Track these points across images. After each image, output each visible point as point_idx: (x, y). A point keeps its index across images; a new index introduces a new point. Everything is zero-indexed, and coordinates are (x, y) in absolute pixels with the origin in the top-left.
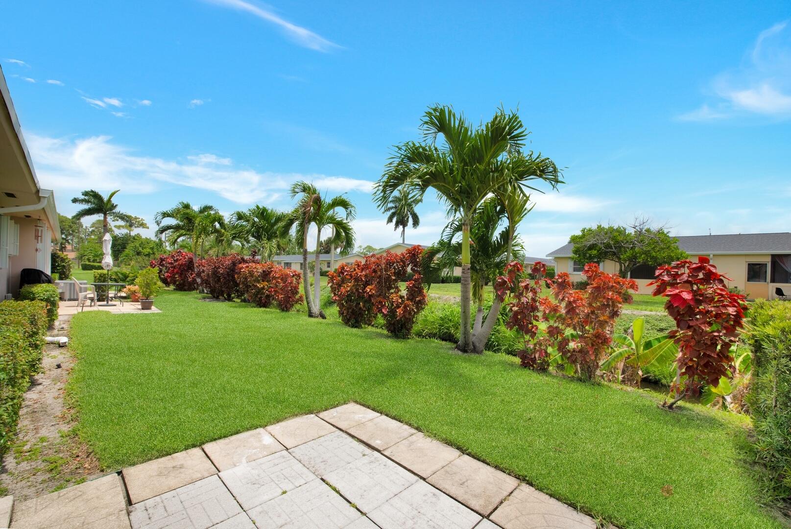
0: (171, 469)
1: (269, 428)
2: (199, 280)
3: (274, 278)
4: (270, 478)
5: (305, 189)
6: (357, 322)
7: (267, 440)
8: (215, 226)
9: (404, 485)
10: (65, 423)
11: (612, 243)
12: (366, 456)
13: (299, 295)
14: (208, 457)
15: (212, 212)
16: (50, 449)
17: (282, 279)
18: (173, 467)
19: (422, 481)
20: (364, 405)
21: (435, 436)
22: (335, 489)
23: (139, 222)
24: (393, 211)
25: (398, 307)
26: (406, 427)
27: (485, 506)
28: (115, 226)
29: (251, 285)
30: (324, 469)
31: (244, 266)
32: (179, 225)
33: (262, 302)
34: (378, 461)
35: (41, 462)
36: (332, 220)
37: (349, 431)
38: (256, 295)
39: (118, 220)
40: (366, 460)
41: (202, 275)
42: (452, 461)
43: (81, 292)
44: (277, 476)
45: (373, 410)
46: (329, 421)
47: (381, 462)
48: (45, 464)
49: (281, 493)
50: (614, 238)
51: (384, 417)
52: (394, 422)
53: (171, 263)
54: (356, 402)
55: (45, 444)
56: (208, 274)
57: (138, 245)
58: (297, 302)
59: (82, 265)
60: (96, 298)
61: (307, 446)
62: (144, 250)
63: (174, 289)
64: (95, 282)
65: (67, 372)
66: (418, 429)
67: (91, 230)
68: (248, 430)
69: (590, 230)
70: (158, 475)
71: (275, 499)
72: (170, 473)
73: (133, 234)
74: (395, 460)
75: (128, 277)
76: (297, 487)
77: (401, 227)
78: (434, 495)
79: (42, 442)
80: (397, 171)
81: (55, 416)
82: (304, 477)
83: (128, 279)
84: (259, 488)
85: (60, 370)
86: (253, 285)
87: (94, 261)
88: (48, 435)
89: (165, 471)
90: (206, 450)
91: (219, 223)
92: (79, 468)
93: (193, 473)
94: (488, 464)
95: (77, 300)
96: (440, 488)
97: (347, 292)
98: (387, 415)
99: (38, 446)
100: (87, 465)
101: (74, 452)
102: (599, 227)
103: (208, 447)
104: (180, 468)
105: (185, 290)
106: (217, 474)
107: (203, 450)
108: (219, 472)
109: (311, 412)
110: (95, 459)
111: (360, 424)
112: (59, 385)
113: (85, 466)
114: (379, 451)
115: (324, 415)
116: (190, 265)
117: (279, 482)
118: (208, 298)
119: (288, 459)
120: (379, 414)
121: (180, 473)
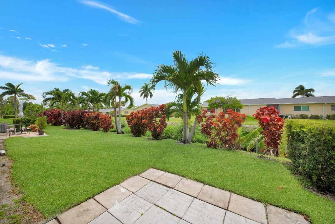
0: (83, 212)
1: (121, 184)
2: (64, 121)
3: (101, 119)
4: (132, 208)
5: (113, 82)
6: (139, 134)
7: (123, 190)
8: (71, 98)
9: (190, 202)
10: (15, 195)
11: (221, 102)
12: (169, 191)
13: (112, 125)
14: (99, 203)
15: (69, 92)
16: (10, 211)
17: (104, 119)
18: (84, 211)
19: (195, 199)
20: (156, 169)
21: (191, 178)
22: (163, 209)
23: (31, 97)
24: (142, 91)
25: (158, 128)
26: (177, 176)
27: (225, 205)
28: (20, 99)
29: (90, 122)
30: (154, 200)
31: (87, 114)
32: (54, 97)
33: (95, 128)
34: (174, 193)
35: (6, 219)
36: (125, 95)
37: (156, 181)
38: (92, 126)
39: (21, 96)
40: (169, 193)
41: (66, 119)
42: (202, 188)
43: (7, 129)
44: (135, 207)
45: (161, 170)
46: (146, 177)
47: (175, 193)
48: (9, 220)
49: (141, 215)
50: (221, 101)
51: (167, 173)
52: (172, 174)
53: (50, 114)
54: (153, 168)
55: (6, 208)
56: (69, 118)
57: (31, 107)
58: (111, 128)
59: (3, 116)
60: (15, 131)
61: (142, 190)
62: (35, 109)
63: (52, 125)
64: (14, 124)
65: (9, 168)
66: (183, 176)
67: (7, 101)
68: (112, 186)
69: (213, 98)
70: (77, 217)
71: (140, 218)
72: (83, 214)
73: (28, 102)
74: (181, 191)
75: (30, 121)
76: (146, 211)
77: (146, 98)
78: (203, 204)
79: (4, 208)
80: (157, 75)
81: (8, 192)
82: (147, 205)
83: (30, 122)
84: (130, 214)
85: (4, 167)
86: (91, 122)
87: (10, 114)
88: (7, 203)
89: (80, 213)
90: (96, 199)
91: (72, 97)
92: (31, 219)
93: (95, 212)
94: (216, 187)
95: (5, 132)
96: (204, 200)
97: (135, 123)
98: (168, 172)
99: (2, 210)
100: (35, 217)
101: (26, 211)
102: (216, 97)
103: (97, 197)
104: (87, 210)
105: (57, 125)
106: (107, 211)
107: (95, 199)
108: (108, 209)
109: (136, 175)
110: (39, 213)
111: (159, 177)
112: (6, 175)
113: (34, 217)
114: (173, 188)
115: (142, 175)
116: (59, 115)
117: (138, 210)
118: (69, 128)
119: (136, 198)
120: (164, 172)
121: (88, 213)
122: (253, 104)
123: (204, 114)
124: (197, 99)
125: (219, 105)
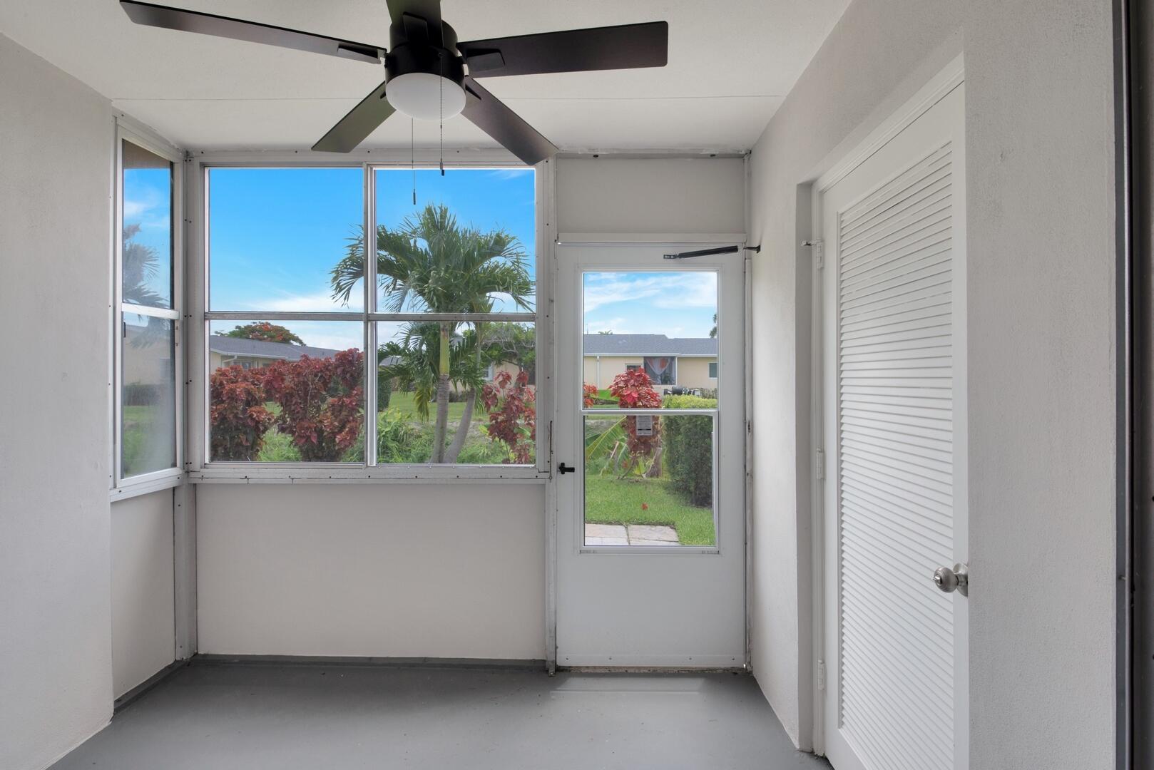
122: (607, 354)
123: (503, 384)
124: (472, 338)
125: (507, 353)
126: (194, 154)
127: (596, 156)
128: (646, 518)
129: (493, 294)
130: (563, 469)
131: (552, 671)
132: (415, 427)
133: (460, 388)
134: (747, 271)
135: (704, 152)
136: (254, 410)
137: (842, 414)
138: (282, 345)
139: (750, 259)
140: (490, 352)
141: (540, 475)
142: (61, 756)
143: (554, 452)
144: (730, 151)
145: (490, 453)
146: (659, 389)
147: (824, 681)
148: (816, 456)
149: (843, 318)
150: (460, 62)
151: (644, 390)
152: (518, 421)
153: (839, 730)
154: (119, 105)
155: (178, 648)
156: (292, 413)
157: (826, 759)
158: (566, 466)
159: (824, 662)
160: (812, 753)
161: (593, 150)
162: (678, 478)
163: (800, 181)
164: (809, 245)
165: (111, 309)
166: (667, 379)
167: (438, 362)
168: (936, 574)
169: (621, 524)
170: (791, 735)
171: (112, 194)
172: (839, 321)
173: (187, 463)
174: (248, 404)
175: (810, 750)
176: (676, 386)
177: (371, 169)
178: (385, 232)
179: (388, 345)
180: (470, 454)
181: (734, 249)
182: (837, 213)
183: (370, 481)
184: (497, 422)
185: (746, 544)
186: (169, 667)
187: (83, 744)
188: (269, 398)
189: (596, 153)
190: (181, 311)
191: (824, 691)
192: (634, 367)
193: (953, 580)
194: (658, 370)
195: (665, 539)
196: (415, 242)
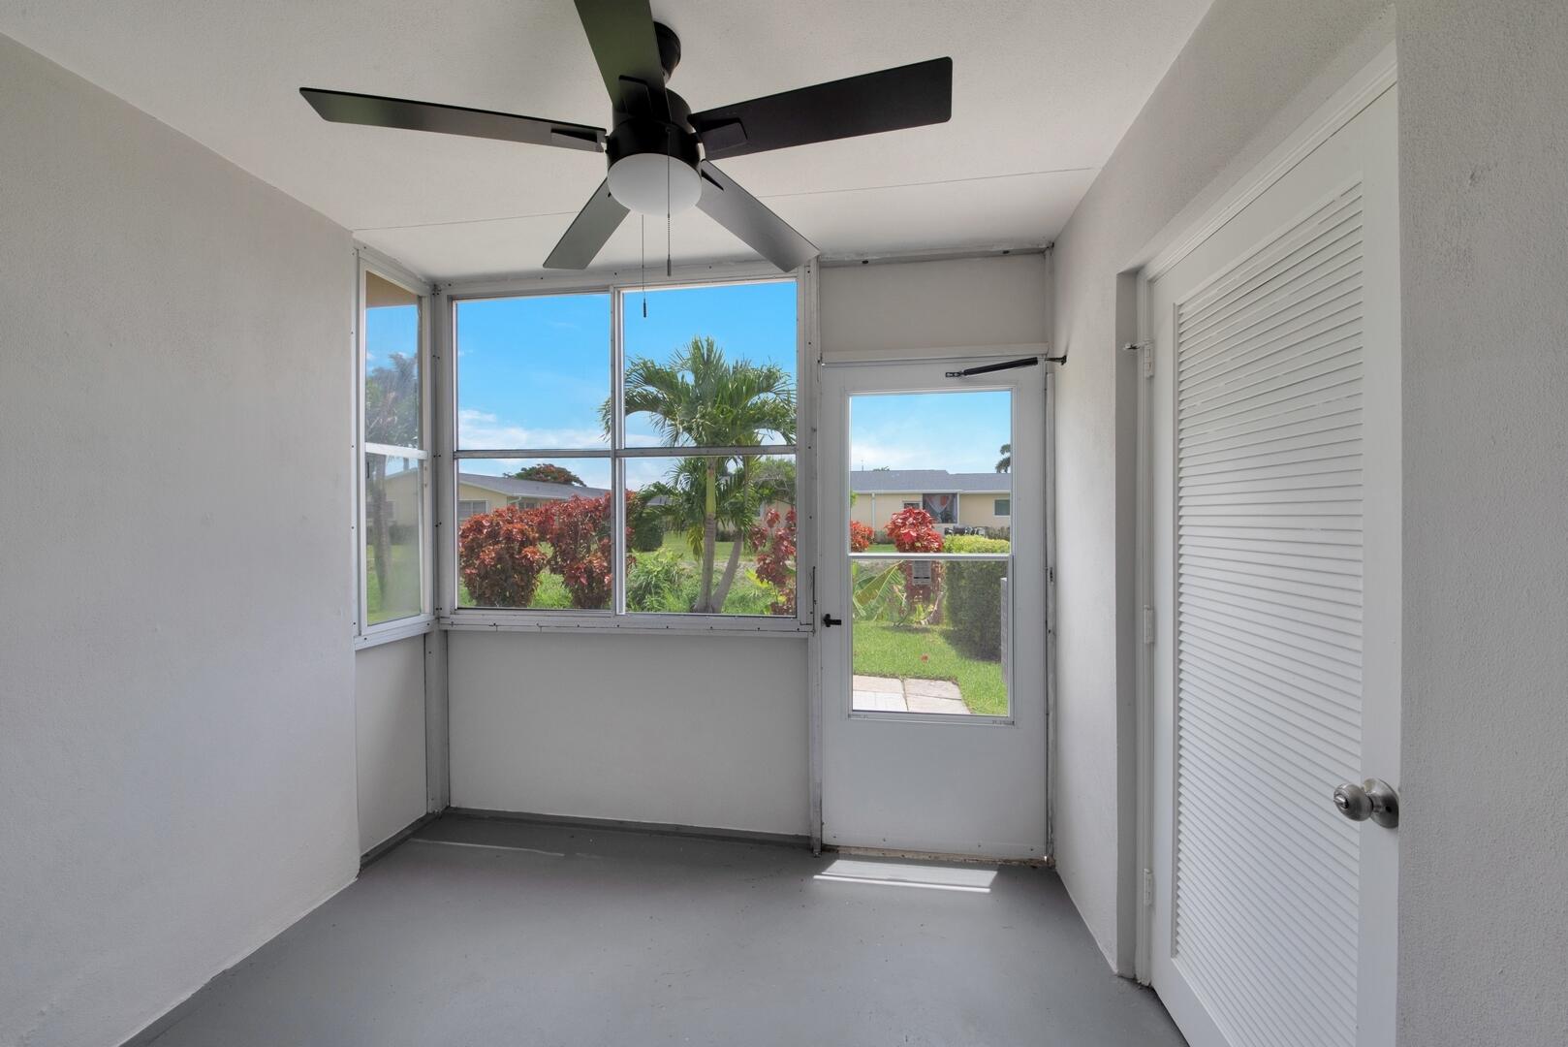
122: (882, 491)
123: (771, 523)
124: (741, 478)
125: (778, 491)
126: (442, 287)
127: (865, 262)
128: (924, 672)
129: (763, 431)
130: (828, 621)
131: (817, 851)
132: (686, 566)
133: (731, 527)
134: (1048, 387)
135: (995, 249)
136: (528, 551)
137: (1181, 562)
138: (564, 486)
139: (1053, 372)
140: (760, 491)
141: (802, 628)
142: (303, 914)
143: (818, 602)
144: (1029, 246)
145: (760, 594)
146: (939, 528)
147: (1152, 895)
148: (1144, 616)
149: (1182, 439)
150: (693, 141)
151: (924, 530)
152: (788, 562)
153: (1173, 960)
154: (360, 237)
155: (430, 801)
156: (563, 553)
157: (1153, 990)
158: (832, 618)
159: (1151, 872)
160: (1133, 980)
161: (862, 255)
162: (961, 627)
163: (1121, 270)
164: (1134, 348)
165: (354, 450)
166: (947, 517)
167: (704, 501)
168: (1338, 794)
169: (896, 678)
170: (1106, 954)
171: (354, 330)
172: (1177, 442)
173: (437, 609)
174: (523, 544)
175: (1132, 976)
176: (958, 525)
177: (619, 292)
178: (654, 366)
179: (655, 486)
180: (741, 595)
181: (1033, 361)
182: (1174, 304)
183: (618, 631)
184: (764, 563)
185: (1047, 714)
186: (421, 820)
187: (326, 903)
188: (542, 539)
189: (866, 258)
190: (430, 451)
191: (1151, 907)
192: (912, 504)
193: (1366, 804)
194: (938, 508)
195: (947, 696)
196: (683, 377)
